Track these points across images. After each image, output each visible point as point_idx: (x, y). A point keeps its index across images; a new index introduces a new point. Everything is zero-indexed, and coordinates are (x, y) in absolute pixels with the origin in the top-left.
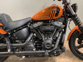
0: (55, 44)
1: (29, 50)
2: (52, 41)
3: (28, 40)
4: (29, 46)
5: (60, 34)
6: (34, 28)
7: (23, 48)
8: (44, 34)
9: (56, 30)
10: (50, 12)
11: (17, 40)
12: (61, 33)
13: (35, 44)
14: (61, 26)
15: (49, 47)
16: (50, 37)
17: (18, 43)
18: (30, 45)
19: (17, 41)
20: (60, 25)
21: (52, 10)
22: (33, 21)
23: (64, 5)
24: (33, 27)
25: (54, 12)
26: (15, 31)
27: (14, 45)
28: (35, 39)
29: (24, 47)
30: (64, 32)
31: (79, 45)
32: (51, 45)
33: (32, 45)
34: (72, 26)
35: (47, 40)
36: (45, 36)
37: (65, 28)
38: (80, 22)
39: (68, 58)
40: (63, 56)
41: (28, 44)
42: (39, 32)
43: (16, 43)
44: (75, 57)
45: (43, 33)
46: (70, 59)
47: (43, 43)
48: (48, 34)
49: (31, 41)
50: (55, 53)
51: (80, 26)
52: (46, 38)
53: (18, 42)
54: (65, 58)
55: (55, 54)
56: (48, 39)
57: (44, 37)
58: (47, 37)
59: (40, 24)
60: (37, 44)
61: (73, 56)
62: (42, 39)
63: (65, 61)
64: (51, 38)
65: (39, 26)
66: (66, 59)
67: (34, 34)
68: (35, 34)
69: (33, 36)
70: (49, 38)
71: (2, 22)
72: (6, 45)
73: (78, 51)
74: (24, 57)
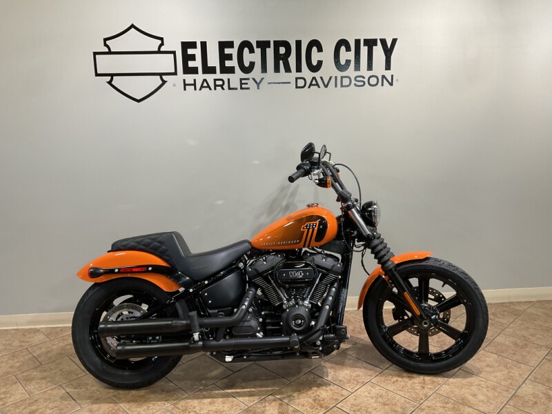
0: (316, 319)
1: (246, 337)
2: (310, 310)
3: (244, 307)
4: (246, 324)
5: (334, 289)
6: (260, 274)
7: (231, 331)
8: (288, 291)
9: (321, 280)
10: (302, 230)
11: (211, 309)
12: (335, 285)
13: (261, 320)
14: (334, 266)
15: (300, 325)
16: (303, 299)
17: (216, 316)
18: (248, 321)
19: (210, 311)
20: (332, 265)
21: (307, 226)
22: (256, 252)
23: (339, 204)
24: (256, 270)
25: (311, 230)
26: (206, 282)
27: (206, 321)
28: (261, 304)
29: (231, 328)
30: (343, 283)
31: (397, 321)
32: (306, 319)
33: (253, 323)
34: (364, 267)
35: (294, 306)
36: (290, 295)
37: (345, 272)
38: (388, 260)
39: (365, 368)
40: (351, 361)
41: (242, 320)
42: (271, 284)
43: (210, 316)
44: (388, 363)
45: (284, 288)
46: (371, 370)
47: (284, 315)
48: (297, 289)
49: (251, 310)
50: (319, 343)
51: (387, 265)
52: (292, 302)
53: (214, 313)
54: (356, 367)
55: (319, 346)
56: (297, 304)
57: (287, 299)
58: (296, 299)
59: (274, 260)
60: (268, 321)
61: (384, 362)
62: (283, 304)
63: (354, 375)
64: (306, 302)
65: (273, 268)
66: (356, 369)
67: (257, 290)
68: (259, 292)
69: (255, 297)
70: (301, 303)
71: (167, 258)
72: (189, 322)
73: (394, 342)
74: (229, 359)
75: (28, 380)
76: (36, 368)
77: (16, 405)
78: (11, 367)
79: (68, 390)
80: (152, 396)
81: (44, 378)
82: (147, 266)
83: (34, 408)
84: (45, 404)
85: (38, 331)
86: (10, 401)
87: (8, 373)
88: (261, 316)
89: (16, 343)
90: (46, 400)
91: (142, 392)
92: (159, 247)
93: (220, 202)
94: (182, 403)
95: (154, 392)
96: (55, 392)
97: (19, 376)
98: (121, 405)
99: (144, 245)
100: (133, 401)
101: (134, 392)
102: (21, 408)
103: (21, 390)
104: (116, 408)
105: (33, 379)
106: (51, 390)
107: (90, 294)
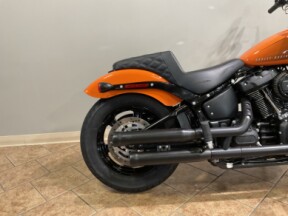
3: (248, 118)
6: (257, 88)
7: (234, 140)
13: (258, 130)
19: (211, 122)
29: (233, 138)
33: (254, 133)
43: (211, 126)
53: (216, 124)
60: (264, 131)
65: (271, 82)
72: (201, 131)
74: (229, 166)
75: (42, 186)
76: (46, 175)
77: (36, 210)
78: (26, 175)
79: (80, 195)
80: (157, 199)
81: (55, 184)
82: (150, 83)
83: (53, 212)
84: (62, 209)
85: (41, 147)
86: (30, 205)
87: (24, 180)
88: (257, 127)
89: (26, 156)
90: (62, 205)
91: (146, 195)
92: (158, 65)
93: (181, 43)
94: (189, 206)
95: (157, 195)
96: (68, 196)
97: (34, 183)
98: (133, 208)
99: (145, 63)
100: (142, 205)
101: (139, 196)
102: (41, 213)
103: (37, 195)
104: (130, 212)
105: (45, 185)
106: (65, 194)
107: (96, 109)
